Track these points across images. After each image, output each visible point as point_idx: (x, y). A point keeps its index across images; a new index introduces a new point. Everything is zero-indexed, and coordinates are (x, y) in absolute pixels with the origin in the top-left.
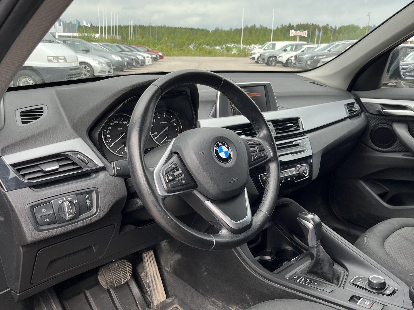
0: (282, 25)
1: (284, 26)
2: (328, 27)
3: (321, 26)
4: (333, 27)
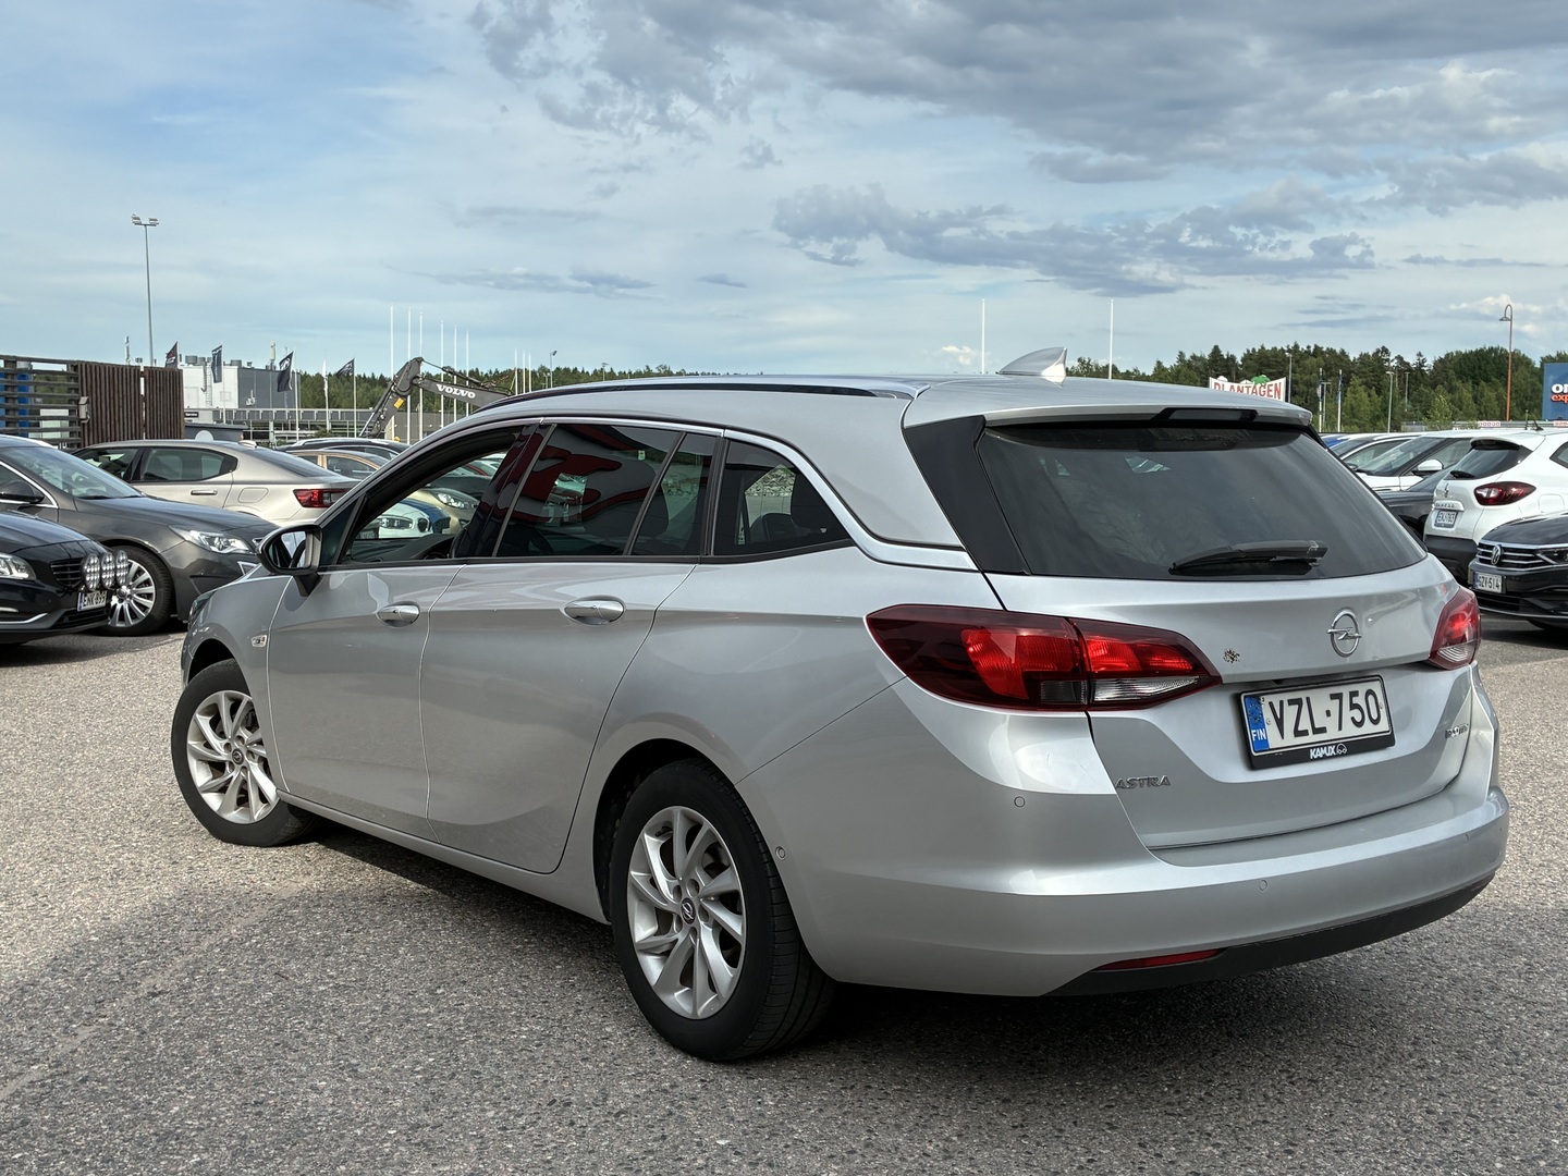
2: (1387, 360)
3: (1353, 355)
4: (1411, 360)
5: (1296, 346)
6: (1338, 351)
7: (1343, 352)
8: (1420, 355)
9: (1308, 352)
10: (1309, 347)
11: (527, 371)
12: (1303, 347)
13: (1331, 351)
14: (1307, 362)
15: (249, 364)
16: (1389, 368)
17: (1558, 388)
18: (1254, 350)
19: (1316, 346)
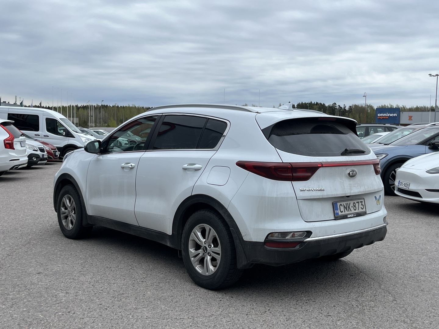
3: (327, 105)
4: (342, 106)
5: (311, 102)
6: (323, 104)
7: (324, 104)
8: (344, 105)
9: (314, 104)
10: (315, 102)
11: (93, 106)
12: (313, 102)
13: (321, 104)
14: (315, 106)
15: (9, 102)
16: (336, 109)
17: (379, 115)
18: (300, 103)
19: (317, 102)
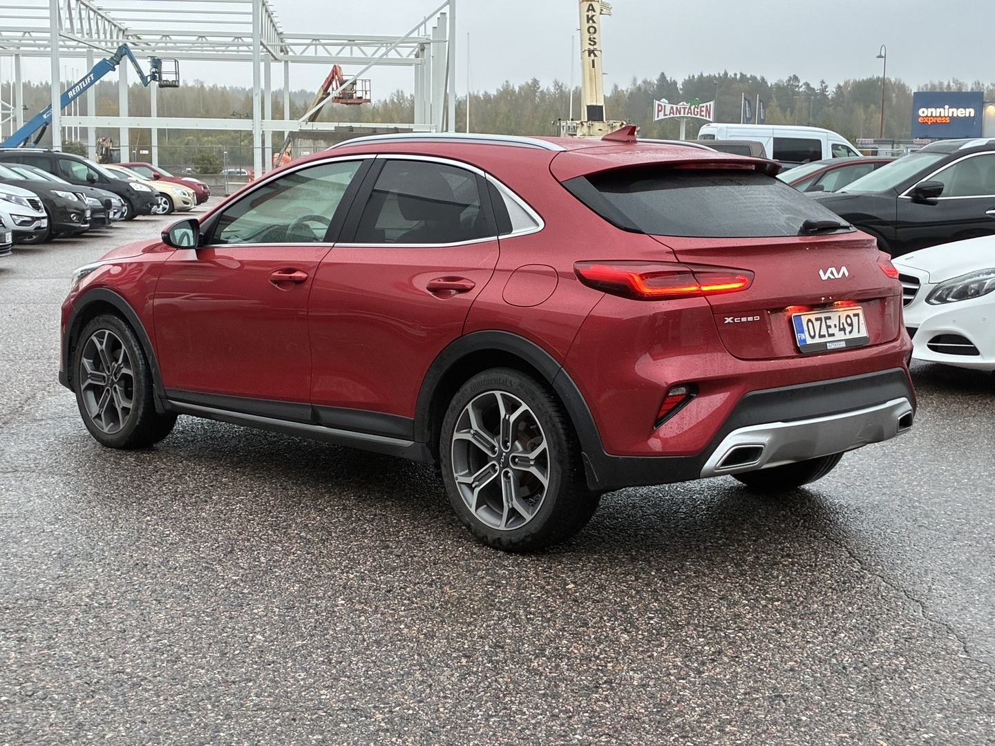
0: (635, 80)
1: (639, 82)
2: (798, 86)
3: (771, 81)
4: (816, 86)
5: (726, 74)
6: (758, 78)
7: (763, 79)
10: (736, 75)
14: (734, 87)
16: (798, 93)
17: (923, 112)
19: (741, 74)
